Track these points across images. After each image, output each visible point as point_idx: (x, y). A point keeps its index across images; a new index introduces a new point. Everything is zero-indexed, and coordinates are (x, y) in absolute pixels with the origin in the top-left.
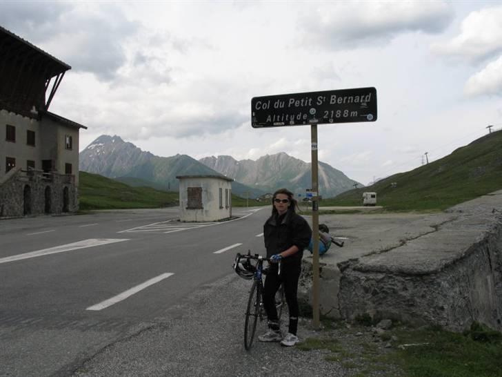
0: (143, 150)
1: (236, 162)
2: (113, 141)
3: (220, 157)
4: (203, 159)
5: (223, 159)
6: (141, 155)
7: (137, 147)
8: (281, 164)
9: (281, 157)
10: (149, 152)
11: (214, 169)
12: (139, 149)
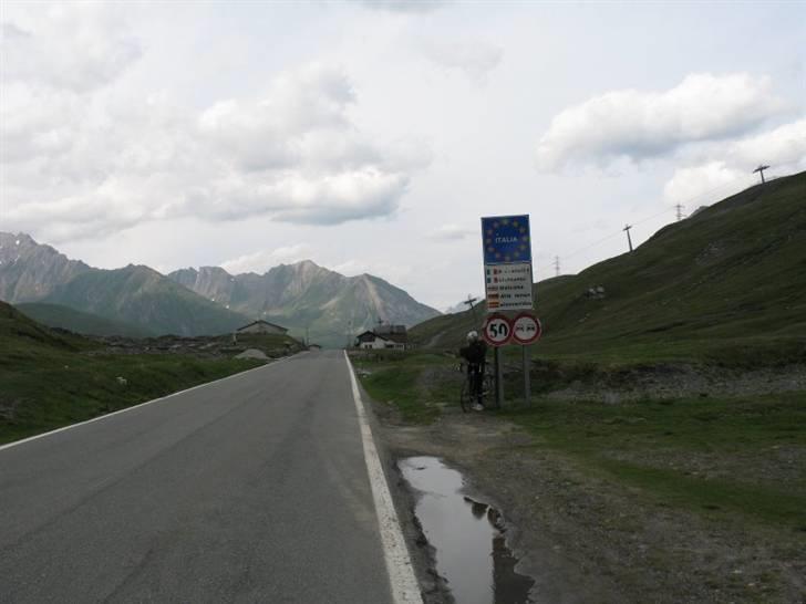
0: (70, 258)
1: (230, 277)
2: (18, 242)
3: (204, 269)
4: (174, 273)
5: (209, 272)
6: (67, 266)
7: (60, 252)
8: (305, 280)
9: (306, 268)
10: (80, 262)
11: (194, 289)
12: (64, 256)
